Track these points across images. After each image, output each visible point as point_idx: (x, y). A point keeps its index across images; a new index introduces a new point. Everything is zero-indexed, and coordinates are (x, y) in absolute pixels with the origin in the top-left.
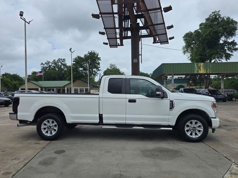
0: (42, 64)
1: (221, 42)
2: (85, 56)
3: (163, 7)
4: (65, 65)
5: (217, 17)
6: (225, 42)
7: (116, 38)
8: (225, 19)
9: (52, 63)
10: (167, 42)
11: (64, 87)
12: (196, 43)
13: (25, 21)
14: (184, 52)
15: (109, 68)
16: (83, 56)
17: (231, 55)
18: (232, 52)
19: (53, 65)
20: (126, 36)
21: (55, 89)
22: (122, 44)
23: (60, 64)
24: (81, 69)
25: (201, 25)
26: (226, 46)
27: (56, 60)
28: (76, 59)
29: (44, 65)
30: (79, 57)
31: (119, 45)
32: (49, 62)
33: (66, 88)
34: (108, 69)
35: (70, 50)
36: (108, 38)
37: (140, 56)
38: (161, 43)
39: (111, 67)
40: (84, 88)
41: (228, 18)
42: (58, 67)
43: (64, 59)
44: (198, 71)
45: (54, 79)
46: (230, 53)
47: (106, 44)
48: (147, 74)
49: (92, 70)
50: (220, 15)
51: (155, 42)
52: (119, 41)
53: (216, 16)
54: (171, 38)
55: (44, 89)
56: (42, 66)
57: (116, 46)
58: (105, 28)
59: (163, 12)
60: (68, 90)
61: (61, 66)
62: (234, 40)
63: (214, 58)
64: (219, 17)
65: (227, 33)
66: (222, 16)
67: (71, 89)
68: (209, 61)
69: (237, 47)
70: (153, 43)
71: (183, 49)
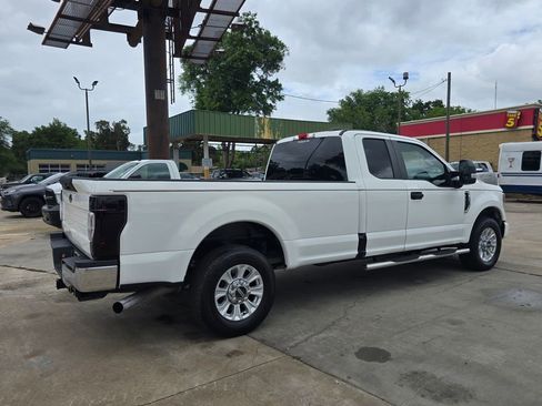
1: (257, 79)
5: (253, 26)
6: (263, 80)
8: (263, 32)
12: (206, 71)
14: (183, 89)
17: (273, 107)
26: (265, 88)
31: (77, 42)
44: (260, 134)
46: (271, 102)
50: (257, 22)
53: (250, 24)
57: (68, 41)
62: (278, 80)
64: (256, 27)
65: (266, 63)
66: (259, 26)
69: (282, 93)
70: (175, 55)
71: (181, 81)
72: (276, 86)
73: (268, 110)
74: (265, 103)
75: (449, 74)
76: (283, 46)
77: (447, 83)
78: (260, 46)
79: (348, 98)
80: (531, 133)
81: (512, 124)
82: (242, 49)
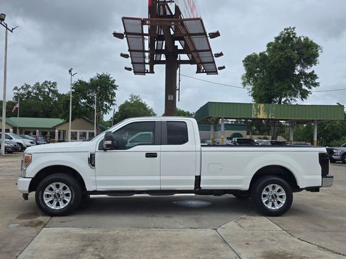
0: (16, 88)
1: (297, 73)
2: (92, 80)
3: (208, 32)
4: (55, 92)
5: (291, 36)
6: (302, 73)
7: (145, 63)
8: (302, 39)
9: (34, 88)
10: (216, 72)
11: (54, 128)
12: (261, 71)
13: (6, 27)
14: (244, 84)
15: (129, 101)
16: (88, 81)
17: (308, 92)
18: (310, 88)
19: (35, 91)
20: (158, 59)
21: (38, 131)
22: (152, 71)
23: (47, 90)
24: (83, 101)
25: (269, 45)
26: (302, 78)
27: (40, 84)
28: (76, 85)
29: (18, 90)
30: (81, 82)
31: (147, 72)
32: (28, 86)
33: (57, 131)
34: (127, 102)
35: (70, 71)
36: (132, 63)
37: (177, 91)
38: (208, 73)
39: (132, 99)
40: (88, 132)
41: (306, 39)
42: (43, 96)
43: (55, 84)
44: (257, 115)
45: (36, 115)
46: (307, 88)
47: (130, 69)
48: (188, 113)
49: (102, 103)
50: (295, 34)
51: (199, 71)
52: (147, 67)
53: (289, 35)
54: (221, 68)
55: (18, 131)
56: (16, 91)
57: (144, 72)
58: (129, 50)
59: (209, 38)
60: (59, 133)
61: (49, 94)
62: (313, 72)
63: (286, 96)
64: (294, 37)
65: (304, 60)
66: (297, 36)
67: (64, 132)
68: (278, 99)
69: (317, 81)
70: (197, 72)
71: (242, 79)
72: (312, 76)
73: (304, 95)
74: (301, 89)
76: (317, 46)
82: (282, 53)
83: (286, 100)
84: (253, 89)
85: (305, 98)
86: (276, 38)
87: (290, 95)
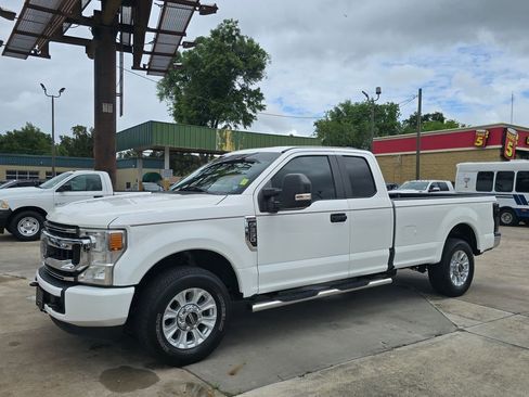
1: (238, 88)
5: (234, 33)
6: (244, 89)
7: (42, 37)
8: (246, 40)
10: (164, 72)
12: (185, 78)
14: (161, 96)
17: (253, 117)
18: (254, 112)
22: (45, 54)
26: (245, 97)
31: (35, 54)
38: (150, 71)
41: (251, 41)
46: (251, 112)
51: (136, 66)
58: (26, 5)
62: (259, 89)
63: (225, 120)
64: (237, 34)
65: (248, 71)
66: (241, 34)
69: (263, 103)
70: (133, 68)
71: (158, 88)
72: (258, 95)
73: (248, 120)
74: (245, 113)
75: (420, 90)
76: (264, 54)
77: (417, 99)
78: (240, 54)
79: (337, 109)
80: (498, 153)
81: (481, 143)
82: (221, 56)
83: (226, 127)
84: (176, 106)
85: (249, 124)
86: (212, 31)
87: (232, 119)
